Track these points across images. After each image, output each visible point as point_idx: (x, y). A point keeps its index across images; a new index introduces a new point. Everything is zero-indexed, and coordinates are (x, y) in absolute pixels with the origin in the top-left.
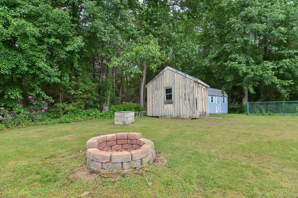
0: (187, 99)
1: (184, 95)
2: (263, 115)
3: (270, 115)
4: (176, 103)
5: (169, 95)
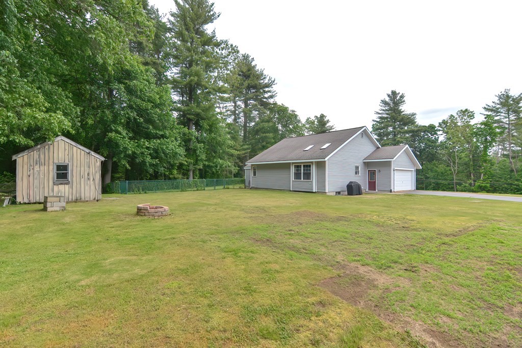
0: (92, 179)
1: (86, 174)
2: (140, 193)
3: (146, 193)
4: (75, 184)
5: (62, 173)
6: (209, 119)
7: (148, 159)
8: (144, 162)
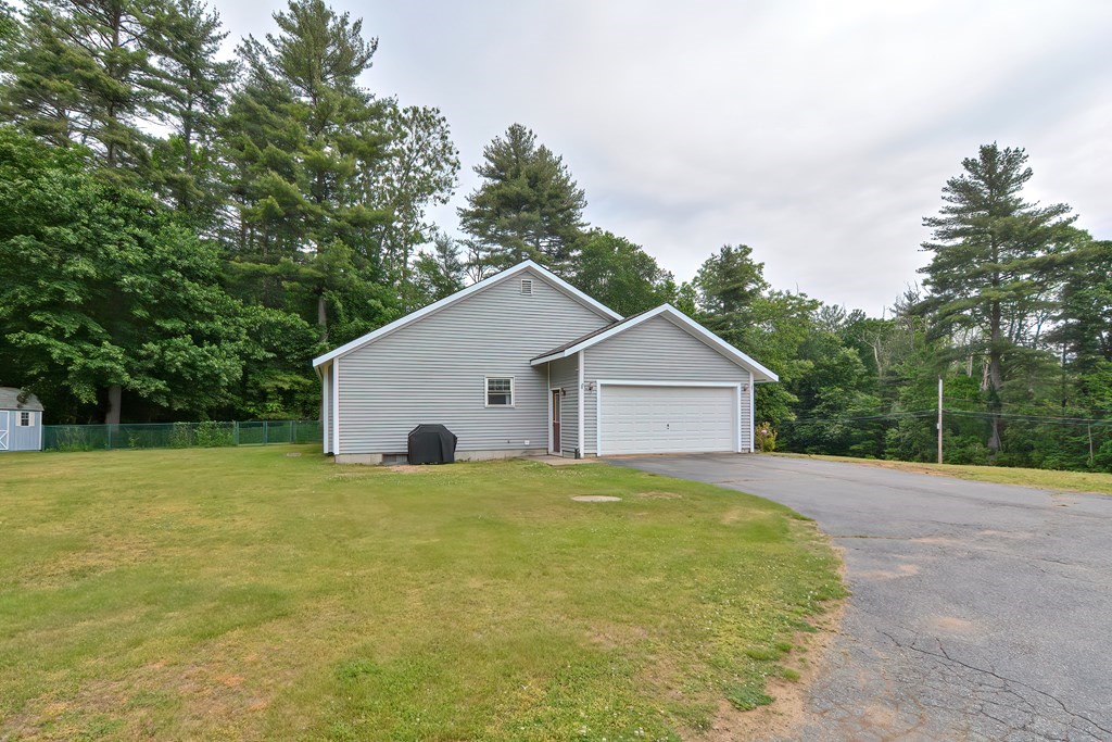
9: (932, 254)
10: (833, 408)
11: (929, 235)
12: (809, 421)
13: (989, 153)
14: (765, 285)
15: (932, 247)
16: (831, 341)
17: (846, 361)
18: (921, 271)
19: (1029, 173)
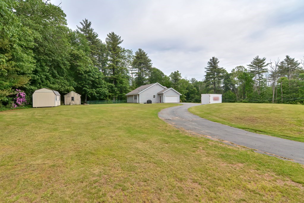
4: (75, 101)
5: (73, 99)
6: (119, 79)
7: (96, 94)
8: (95, 95)
9: (206, 73)
10: (192, 98)
11: (205, 70)
12: (188, 100)
13: (213, 58)
14: (181, 77)
15: (206, 72)
16: (192, 86)
17: (194, 90)
18: (204, 76)
19: (219, 62)
